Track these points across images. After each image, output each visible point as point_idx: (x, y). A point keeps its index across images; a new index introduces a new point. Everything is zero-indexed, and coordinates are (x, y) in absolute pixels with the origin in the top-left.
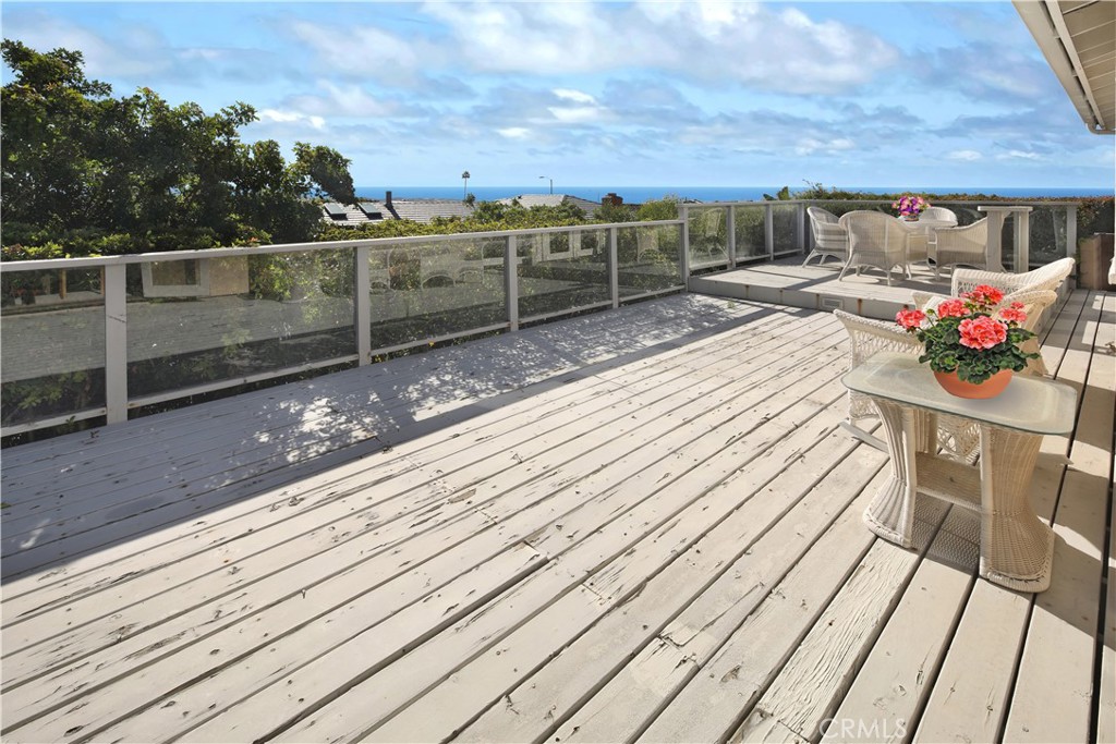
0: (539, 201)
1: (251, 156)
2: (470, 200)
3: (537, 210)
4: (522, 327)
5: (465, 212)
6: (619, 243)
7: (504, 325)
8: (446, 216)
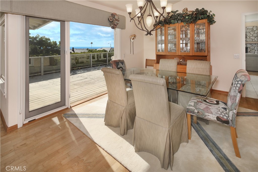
0: (99, 49)
1: (49, 41)
2: (88, 49)
3: (99, 50)
4: (93, 66)
5: (87, 51)
6: (108, 55)
7: (90, 66)
8: (83, 52)
